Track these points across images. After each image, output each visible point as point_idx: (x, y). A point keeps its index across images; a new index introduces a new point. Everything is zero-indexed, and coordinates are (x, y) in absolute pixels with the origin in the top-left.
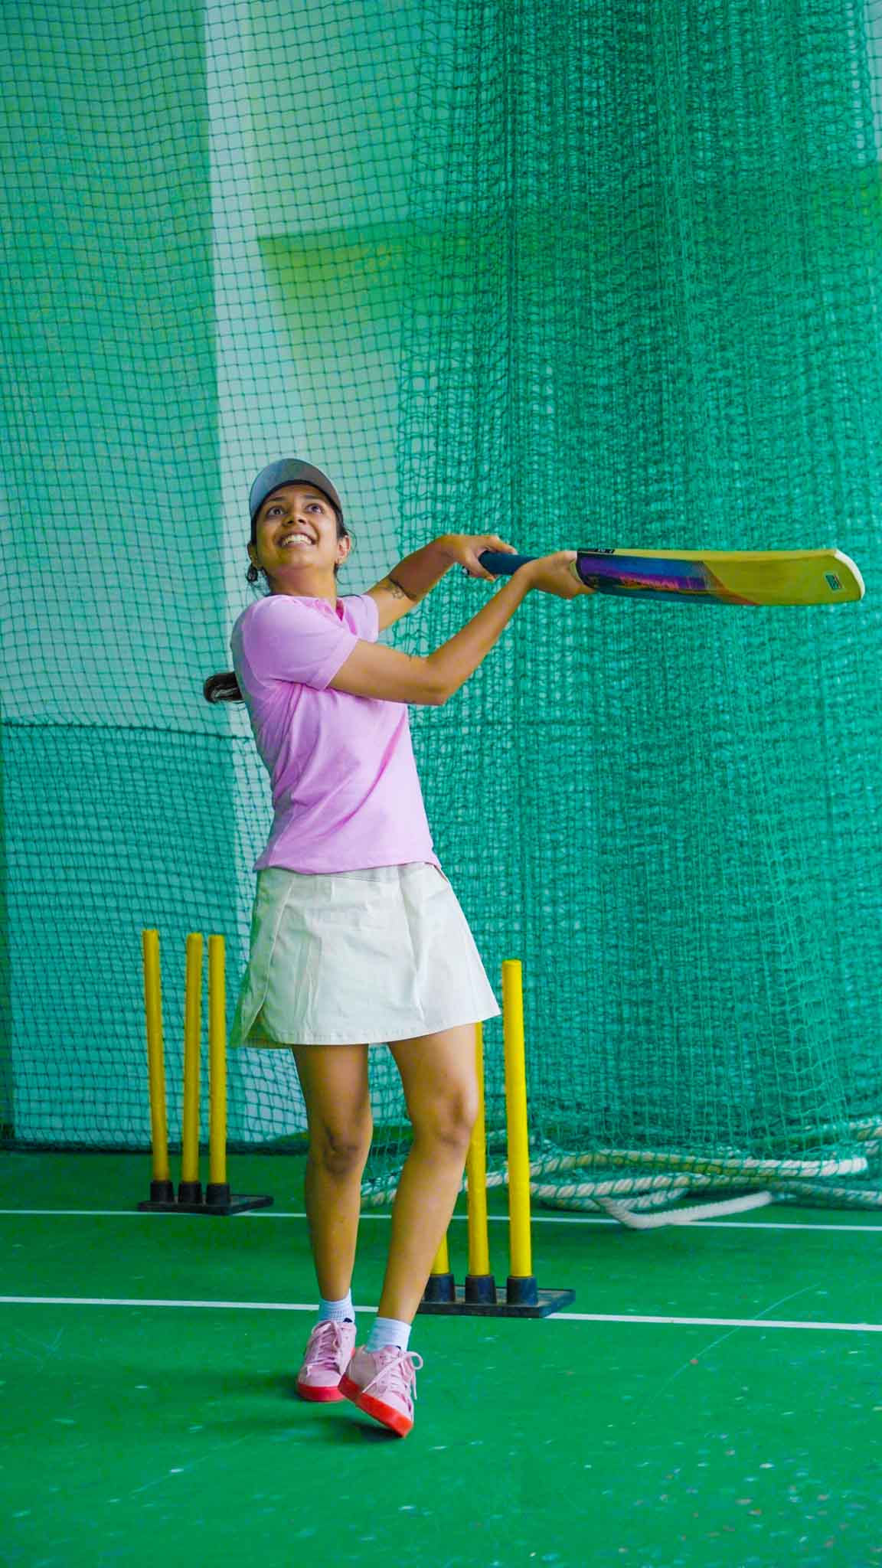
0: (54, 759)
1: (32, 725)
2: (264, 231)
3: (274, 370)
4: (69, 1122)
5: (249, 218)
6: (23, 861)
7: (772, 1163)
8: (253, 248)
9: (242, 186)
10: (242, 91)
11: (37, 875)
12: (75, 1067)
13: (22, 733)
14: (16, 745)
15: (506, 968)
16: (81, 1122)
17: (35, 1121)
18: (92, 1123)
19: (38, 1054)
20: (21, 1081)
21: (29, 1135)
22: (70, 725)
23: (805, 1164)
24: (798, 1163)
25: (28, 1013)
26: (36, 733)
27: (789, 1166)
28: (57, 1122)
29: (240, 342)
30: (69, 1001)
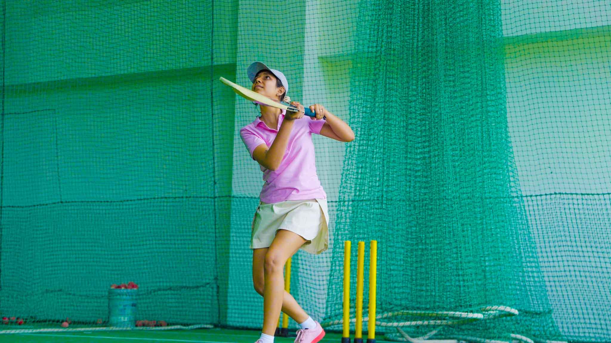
0: (246, 208)
1: (240, 197)
2: (320, 55)
3: (320, 96)
4: (244, 320)
5: (316, 52)
6: (235, 239)
7: (452, 313)
8: (316, 61)
9: (314, 43)
10: (316, 20)
11: (239, 243)
12: (246, 303)
13: (237, 199)
14: (235, 203)
15: (372, 242)
16: (247, 320)
17: (233, 319)
18: (250, 320)
19: (236, 299)
20: (230, 307)
21: (231, 324)
22: (252, 198)
23: (463, 313)
24: (460, 313)
25: (233, 286)
26: (241, 200)
27: (458, 314)
28: (240, 320)
29: (311, 88)
30: (246, 282)
